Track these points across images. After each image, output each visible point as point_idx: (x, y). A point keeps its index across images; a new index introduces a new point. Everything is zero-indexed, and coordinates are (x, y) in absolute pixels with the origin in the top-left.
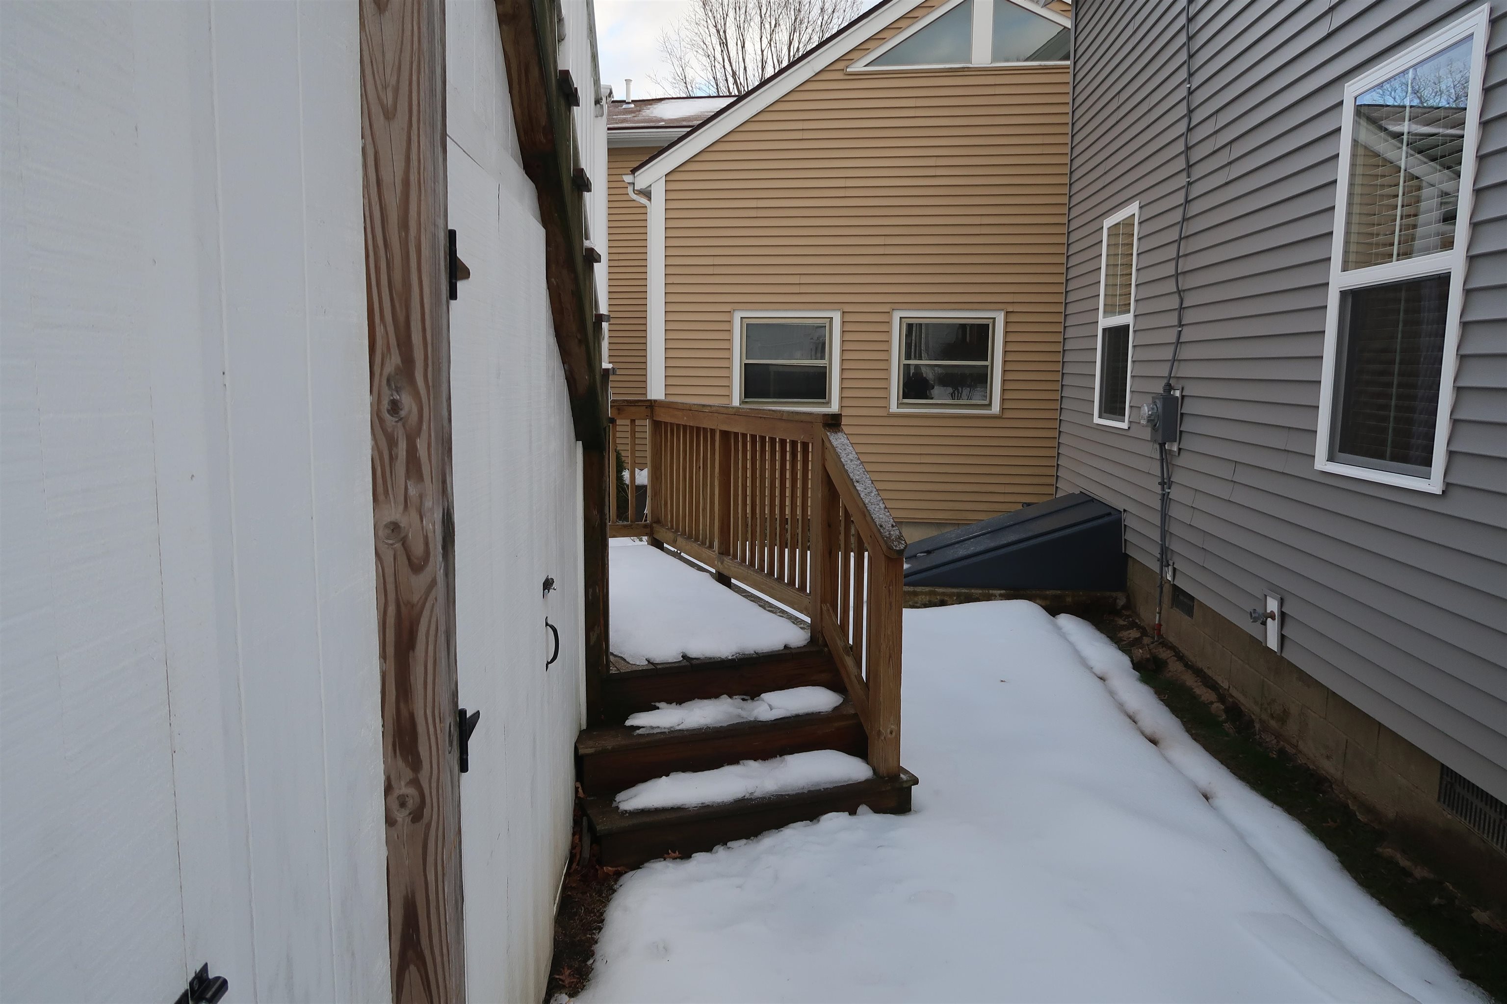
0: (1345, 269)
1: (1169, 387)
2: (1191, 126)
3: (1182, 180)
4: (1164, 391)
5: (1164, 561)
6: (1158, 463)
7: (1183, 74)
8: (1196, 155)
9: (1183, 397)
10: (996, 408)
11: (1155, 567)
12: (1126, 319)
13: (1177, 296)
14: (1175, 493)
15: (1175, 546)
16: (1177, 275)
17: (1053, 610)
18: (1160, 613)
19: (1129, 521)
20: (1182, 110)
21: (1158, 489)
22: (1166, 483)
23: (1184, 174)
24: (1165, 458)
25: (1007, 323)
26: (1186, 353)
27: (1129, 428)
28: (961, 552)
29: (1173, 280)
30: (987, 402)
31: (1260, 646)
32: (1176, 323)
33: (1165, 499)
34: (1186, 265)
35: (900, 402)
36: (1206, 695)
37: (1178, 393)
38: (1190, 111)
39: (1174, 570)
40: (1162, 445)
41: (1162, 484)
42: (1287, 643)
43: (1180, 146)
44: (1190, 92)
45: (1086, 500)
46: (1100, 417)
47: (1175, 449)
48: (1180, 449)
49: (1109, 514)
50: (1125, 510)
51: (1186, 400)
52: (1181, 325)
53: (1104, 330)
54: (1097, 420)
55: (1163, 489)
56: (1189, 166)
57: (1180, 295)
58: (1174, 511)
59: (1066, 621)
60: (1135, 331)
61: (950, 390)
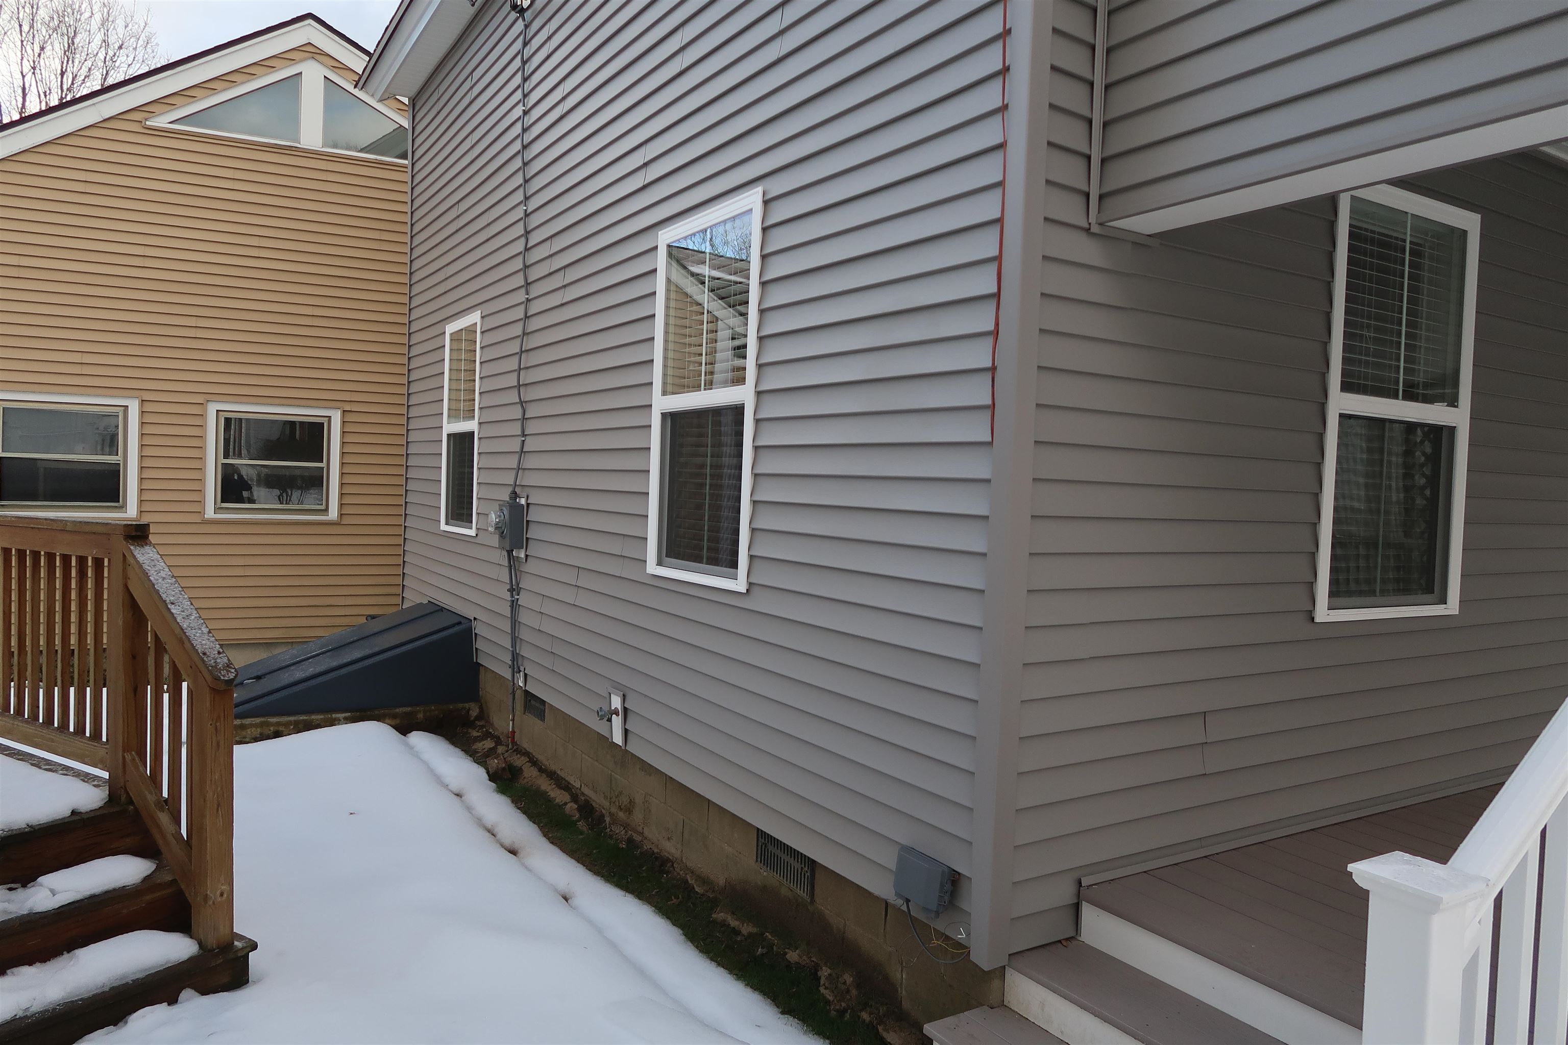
0: (664, 393)
1: (514, 495)
2: (529, 246)
3: (521, 296)
4: (511, 498)
5: (515, 667)
6: (507, 570)
7: (519, 196)
8: (534, 274)
9: (528, 505)
10: (333, 514)
11: (507, 674)
12: (471, 426)
13: (519, 406)
14: (523, 599)
15: (525, 651)
16: (519, 386)
17: (404, 729)
18: (513, 720)
19: (479, 629)
20: (519, 230)
21: (507, 596)
22: (514, 590)
23: (523, 290)
24: (513, 564)
25: (344, 423)
26: (531, 462)
27: (477, 535)
28: (298, 674)
29: (516, 390)
30: (323, 508)
31: (606, 741)
32: (519, 433)
33: (514, 605)
34: (528, 377)
35: (218, 505)
36: (559, 796)
37: (523, 501)
38: (527, 233)
39: (526, 675)
40: (510, 552)
41: (511, 590)
42: (630, 737)
43: (518, 264)
44: (527, 215)
45: (436, 610)
46: (447, 524)
47: (522, 555)
48: (527, 556)
49: (459, 623)
50: (475, 619)
51: (531, 507)
52: (524, 435)
53: (449, 435)
54: (444, 527)
55: (512, 596)
56: (528, 284)
57: (522, 406)
58: (524, 618)
59: (419, 739)
60: (480, 439)
61: (277, 492)
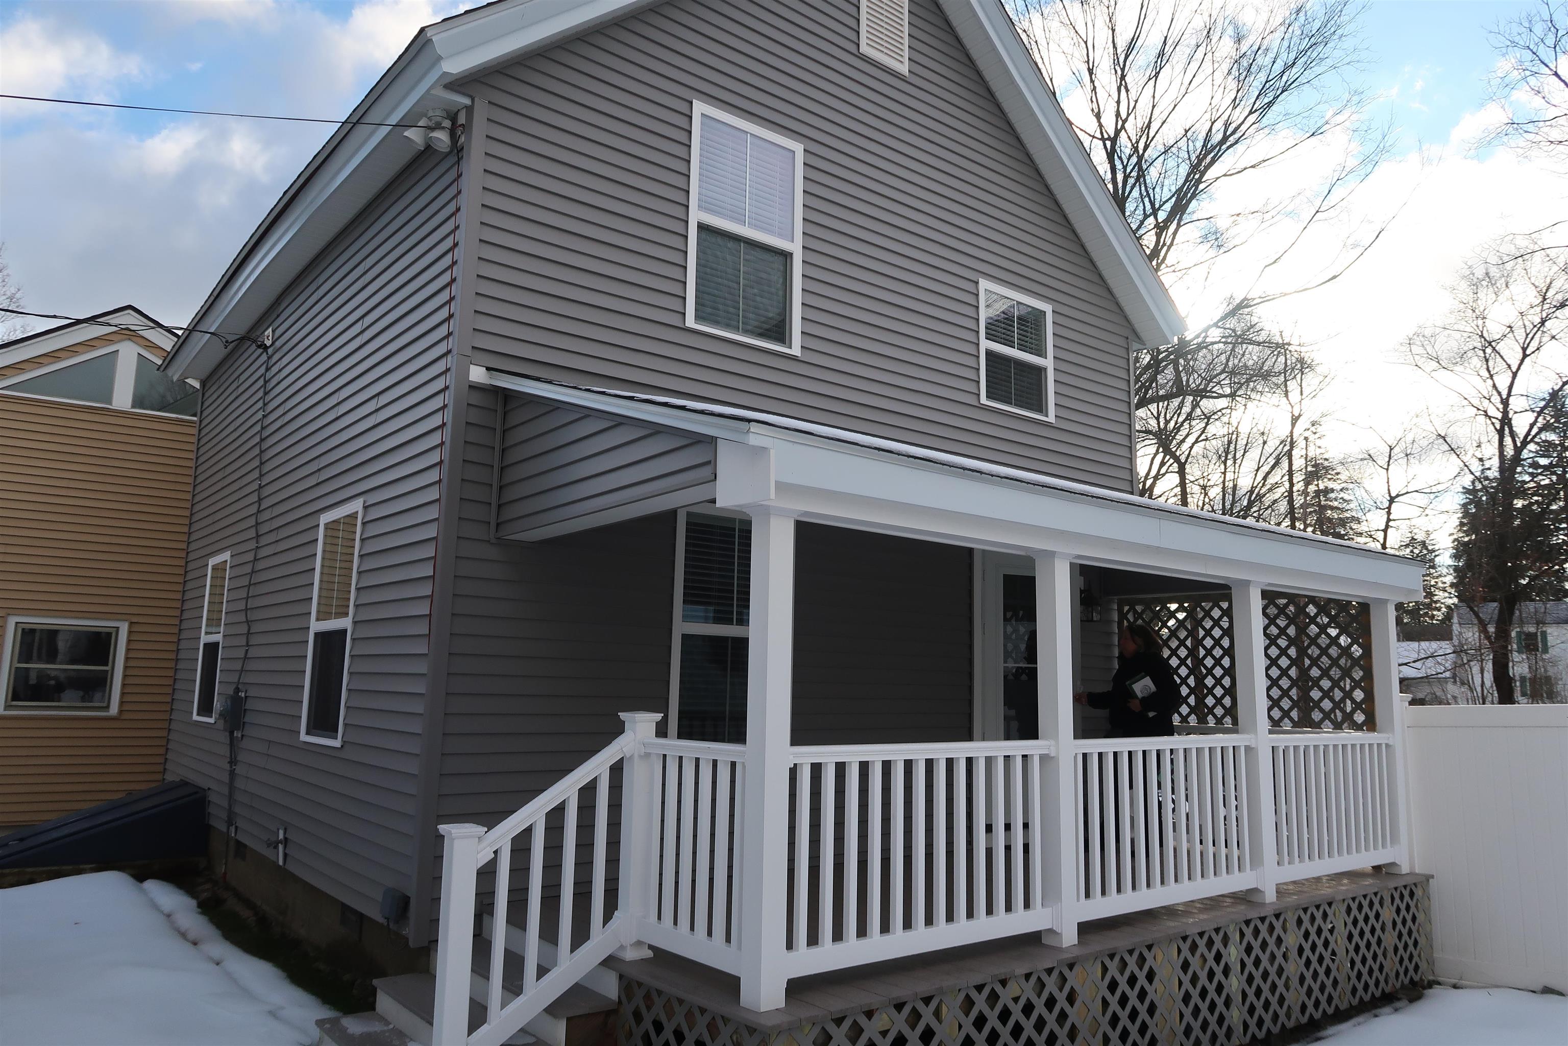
1: (237, 690)
2: (261, 509)
3: (252, 545)
4: (234, 693)
5: (230, 822)
6: (228, 748)
7: (256, 474)
8: (264, 529)
9: (246, 697)
10: (114, 710)
11: (224, 828)
12: (217, 638)
13: (246, 624)
14: (239, 769)
15: (237, 809)
16: (246, 610)
17: (140, 878)
18: (226, 864)
19: (211, 797)
20: (254, 497)
21: (227, 767)
22: (233, 762)
23: (255, 541)
24: (233, 744)
25: (130, 632)
26: (251, 666)
27: (215, 722)
29: (244, 613)
30: (105, 705)
32: (245, 644)
33: (232, 774)
34: (252, 603)
35: (8, 704)
37: (243, 695)
38: (260, 500)
39: (236, 828)
40: (232, 733)
41: (231, 763)
43: (252, 522)
44: (261, 487)
45: (182, 784)
46: (197, 715)
47: (240, 735)
48: (242, 736)
49: (197, 792)
50: (209, 789)
51: (248, 699)
52: (248, 645)
53: (204, 645)
54: (195, 717)
55: (231, 767)
56: (258, 536)
57: (248, 624)
58: (239, 784)
59: (151, 885)
60: (223, 647)
